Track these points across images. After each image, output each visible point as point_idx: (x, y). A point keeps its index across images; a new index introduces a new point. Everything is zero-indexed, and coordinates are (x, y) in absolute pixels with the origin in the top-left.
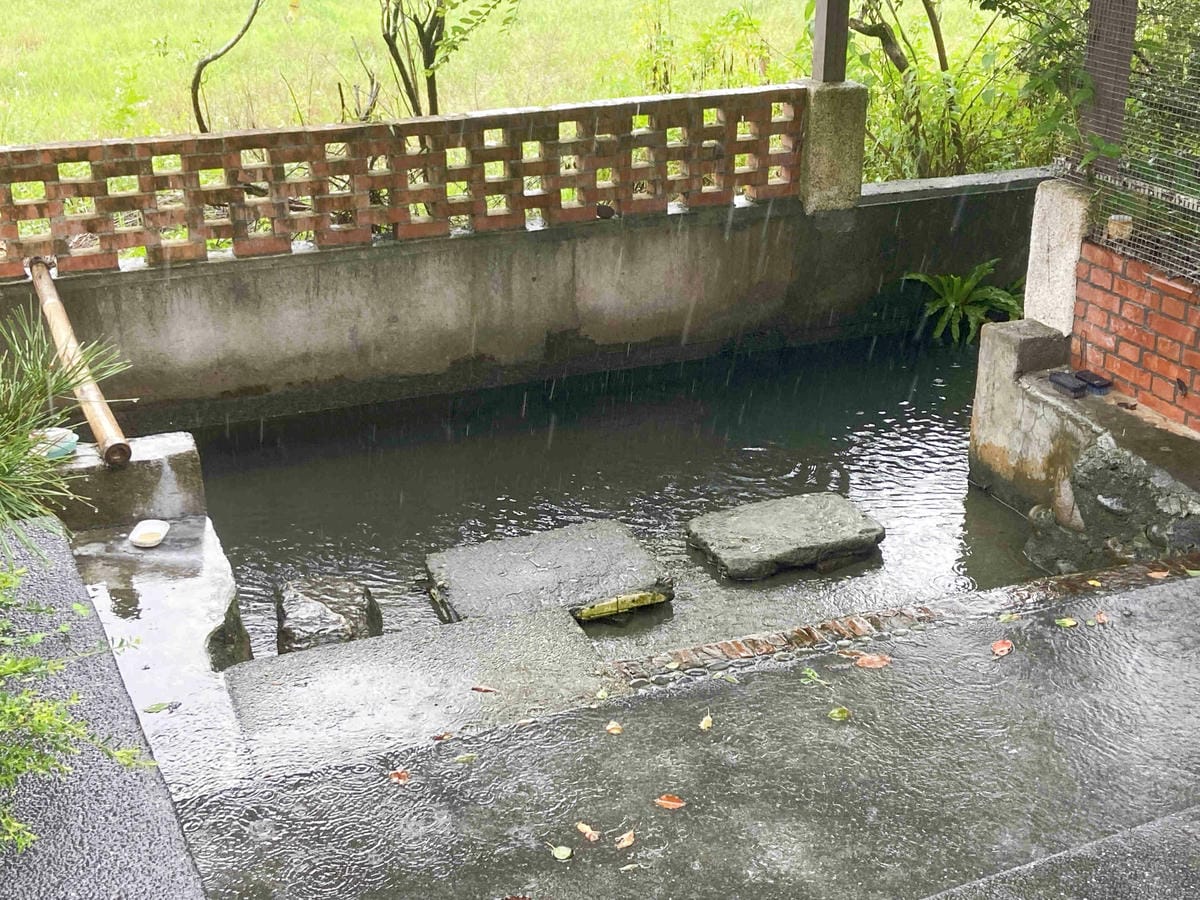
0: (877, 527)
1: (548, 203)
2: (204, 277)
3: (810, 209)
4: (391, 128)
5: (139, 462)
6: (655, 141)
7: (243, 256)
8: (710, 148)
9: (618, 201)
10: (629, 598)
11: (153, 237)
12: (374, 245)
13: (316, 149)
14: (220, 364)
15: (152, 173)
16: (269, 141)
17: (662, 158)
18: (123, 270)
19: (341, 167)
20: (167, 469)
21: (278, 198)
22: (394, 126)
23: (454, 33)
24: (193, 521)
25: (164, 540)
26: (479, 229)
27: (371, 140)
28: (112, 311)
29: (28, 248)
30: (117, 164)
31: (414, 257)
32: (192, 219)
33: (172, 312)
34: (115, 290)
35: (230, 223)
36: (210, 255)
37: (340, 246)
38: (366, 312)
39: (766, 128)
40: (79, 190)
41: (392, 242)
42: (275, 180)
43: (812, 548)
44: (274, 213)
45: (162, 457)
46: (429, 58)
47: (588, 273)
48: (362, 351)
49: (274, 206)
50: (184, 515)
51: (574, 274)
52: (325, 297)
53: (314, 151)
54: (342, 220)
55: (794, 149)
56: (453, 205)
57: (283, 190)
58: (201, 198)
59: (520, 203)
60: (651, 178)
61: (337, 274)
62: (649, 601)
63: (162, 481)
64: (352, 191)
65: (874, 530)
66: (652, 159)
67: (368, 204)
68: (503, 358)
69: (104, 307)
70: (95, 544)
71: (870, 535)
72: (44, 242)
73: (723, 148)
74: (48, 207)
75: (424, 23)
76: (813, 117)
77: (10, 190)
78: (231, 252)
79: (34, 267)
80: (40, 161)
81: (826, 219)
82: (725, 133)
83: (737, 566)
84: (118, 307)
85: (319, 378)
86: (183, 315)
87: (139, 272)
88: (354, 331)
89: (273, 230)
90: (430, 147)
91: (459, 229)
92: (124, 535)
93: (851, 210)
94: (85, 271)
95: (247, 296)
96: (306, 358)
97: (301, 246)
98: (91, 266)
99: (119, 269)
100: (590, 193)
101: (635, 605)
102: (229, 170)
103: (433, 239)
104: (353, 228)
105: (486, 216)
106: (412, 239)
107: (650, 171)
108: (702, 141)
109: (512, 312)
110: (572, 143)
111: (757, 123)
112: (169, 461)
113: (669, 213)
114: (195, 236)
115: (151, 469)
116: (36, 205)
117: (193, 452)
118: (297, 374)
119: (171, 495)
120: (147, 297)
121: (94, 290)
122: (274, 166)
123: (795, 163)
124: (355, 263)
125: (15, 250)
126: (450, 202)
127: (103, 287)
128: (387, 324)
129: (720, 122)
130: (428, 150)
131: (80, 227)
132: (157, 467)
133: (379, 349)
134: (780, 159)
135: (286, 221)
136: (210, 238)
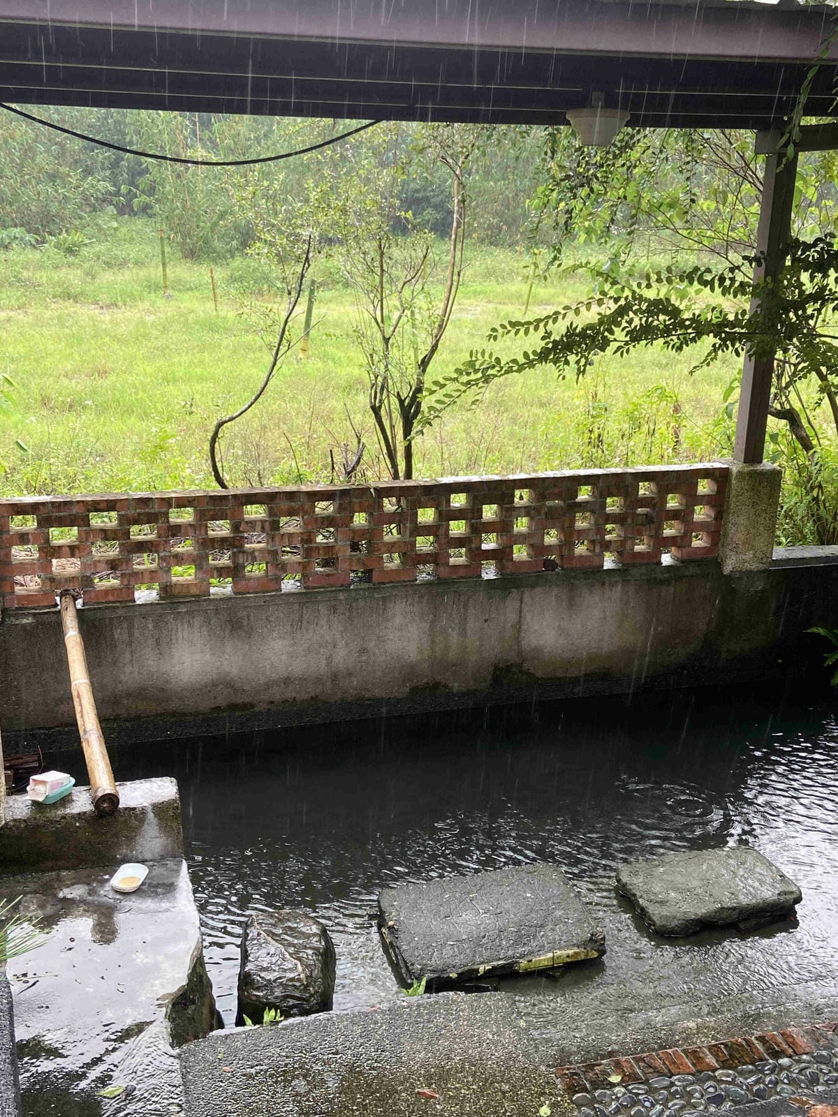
0: (795, 889)
1: (501, 556)
2: (206, 611)
3: (727, 570)
4: (372, 490)
5: (126, 809)
6: (596, 508)
7: (240, 593)
8: (643, 515)
9: (562, 557)
10: (565, 953)
11: (165, 575)
12: (352, 587)
13: (307, 506)
14: (214, 684)
15: (168, 522)
16: (267, 499)
17: (601, 521)
18: (138, 602)
19: (328, 521)
20: (151, 815)
21: (273, 546)
22: (375, 489)
23: (429, 412)
24: (170, 864)
25: (142, 885)
26: (441, 576)
27: (354, 500)
28: (125, 637)
29: (60, 582)
30: (139, 514)
31: (384, 599)
32: (198, 561)
33: (177, 639)
34: (130, 620)
35: (231, 564)
36: (212, 590)
37: (323, 588)
38: (341, 644)
39: (693, 499)
40: (106, 534)
41: (367, 585)
42: (271, 530)
43: (734, 909)
44: (269, 558)
45: (147, 805)
46: (407, 431)
47: (533, 617)
48: (335, 677)
49: (270, 552)
50: (162, 858)
51: (520, 617)
52: (307, 631)
53: (306, 507)
54: (326, 563)
55: (716, 519)
56: (420, 555)
57: (277, 539)
58: (209, 544)
59: (478, 556)
60: (591, 538)
61: (319, 611)
62: (582, 957)
63: (146, 826)
64: (336, 540)
65: (792, 893)
66: (592, 522)
67: (348, 552)
68: (455, 686)
69: (119, 634)
70: (80, 886)
71: (787, 897)
72: (73, 577)
73: (655, 515)
74: (78, 548)
75: (406, 399)
76: (733, 492)
77: (48, 533)
78: (230, 589)
79: (63, 598)
80: (75, 510)
81: (740, 578)
82: (656, 503)
83: (664, 923)
84: (131, 634)
85: (297, 699)
86: (186, 642)
87: (151, 604)
88: (329, 659)
89: (267, 571)
90: (404, 506)
91: (424, 575)
92: (107, 877)
93: (763, 572)
94: (106, 603)
95: (241, 627)
96: (287, 681)
97: (289, 585)
98: (111, 598)
99: (135, 601)
100: (539, 549)
101: (569, 960)
102: (234, 521)
103: (402, 584)
104: (335, 572)
105: (449, 566)
106: (384, 583)
107: (591, 532)
108: (636, 509)
109: (466, 647)
110: (525, 507)
111: (684, 495)
112: (153, 809)
113: (605, 568)
114: (200, 575)
115: (136, 816)
116: (68, 546)
117: (175, 801)
118: (278, 694)
119: (152, 839)
120: (156, 627)
121: (112, 619)
122: (271, 519)
123: (716, 531)
124: (333, 603)
125: (48, 583)
126: (418, 553)
127: (120, 617)
128: (357, 654)
129: (652, 492)
130: (402, 509)
131: (103, 566)
132: (141, 814)
133: (350, 675)
134: (702, 526)
135: (278, 565)
136: (212, 577)
